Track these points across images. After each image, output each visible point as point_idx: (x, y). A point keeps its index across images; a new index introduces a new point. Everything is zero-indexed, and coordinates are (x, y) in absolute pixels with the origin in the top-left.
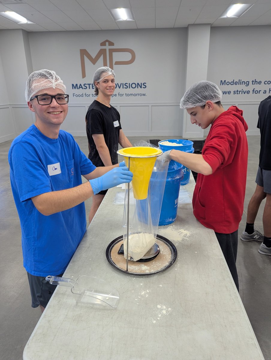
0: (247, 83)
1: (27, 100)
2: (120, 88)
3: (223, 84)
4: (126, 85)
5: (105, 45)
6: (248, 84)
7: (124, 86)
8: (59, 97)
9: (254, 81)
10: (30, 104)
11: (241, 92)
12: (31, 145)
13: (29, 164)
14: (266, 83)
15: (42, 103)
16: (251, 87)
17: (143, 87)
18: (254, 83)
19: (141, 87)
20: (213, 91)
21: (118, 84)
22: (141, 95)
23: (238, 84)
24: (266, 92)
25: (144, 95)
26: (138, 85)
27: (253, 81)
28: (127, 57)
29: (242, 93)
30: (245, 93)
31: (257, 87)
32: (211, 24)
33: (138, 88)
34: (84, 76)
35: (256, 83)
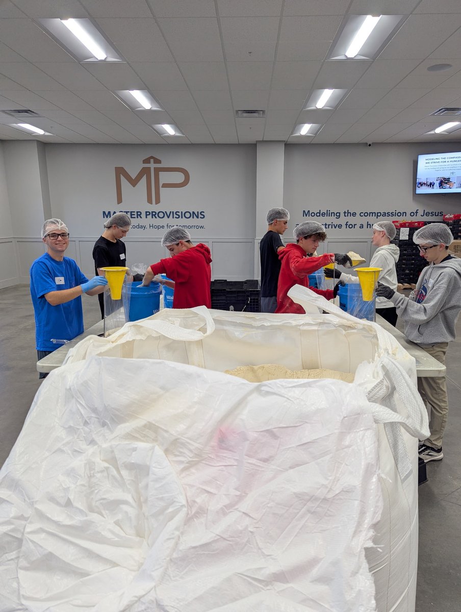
0: (338, 214)
1: (42, 237)
2: (168, 217)
3: (306, 216)
4: (177, 213)
5: (149, 162)
6: (339, 216)
7: (175, 216)
8: (63, 235)
9: (347, 212)
10: (44, 240)
11: (330, 226)
12: (45, 264)
13: (43, 274)
14: (362, 214)
15: (52, 238)
16: (343, 220)
17: (201, 218)
18: (346, 214)
19: (198, 217)
20: (183, 234)
21: (166, 212)
22: (197, 227)
23: (326, 215)
24: (363, 226)
25: (202, 227)
26: (193, 215)
27: (345, 213)
28: (179, 178)
29: (332, 228)
30: (335, 227)
31: (351, 220)
32: (285, 141)
33: (193, 218)
34: (120, 200)
35: (349, 214)
